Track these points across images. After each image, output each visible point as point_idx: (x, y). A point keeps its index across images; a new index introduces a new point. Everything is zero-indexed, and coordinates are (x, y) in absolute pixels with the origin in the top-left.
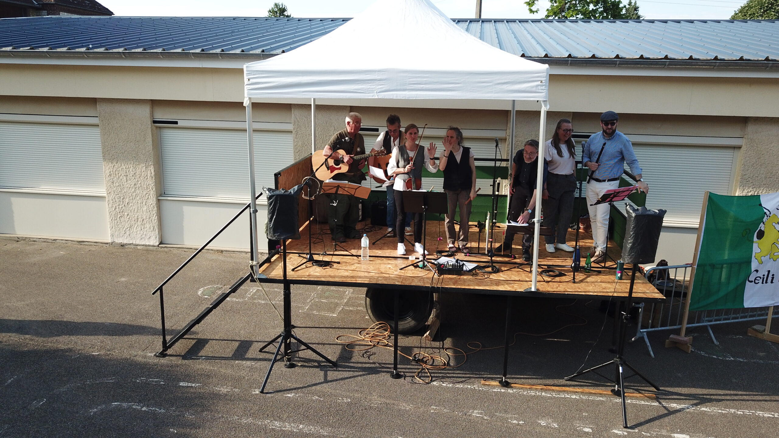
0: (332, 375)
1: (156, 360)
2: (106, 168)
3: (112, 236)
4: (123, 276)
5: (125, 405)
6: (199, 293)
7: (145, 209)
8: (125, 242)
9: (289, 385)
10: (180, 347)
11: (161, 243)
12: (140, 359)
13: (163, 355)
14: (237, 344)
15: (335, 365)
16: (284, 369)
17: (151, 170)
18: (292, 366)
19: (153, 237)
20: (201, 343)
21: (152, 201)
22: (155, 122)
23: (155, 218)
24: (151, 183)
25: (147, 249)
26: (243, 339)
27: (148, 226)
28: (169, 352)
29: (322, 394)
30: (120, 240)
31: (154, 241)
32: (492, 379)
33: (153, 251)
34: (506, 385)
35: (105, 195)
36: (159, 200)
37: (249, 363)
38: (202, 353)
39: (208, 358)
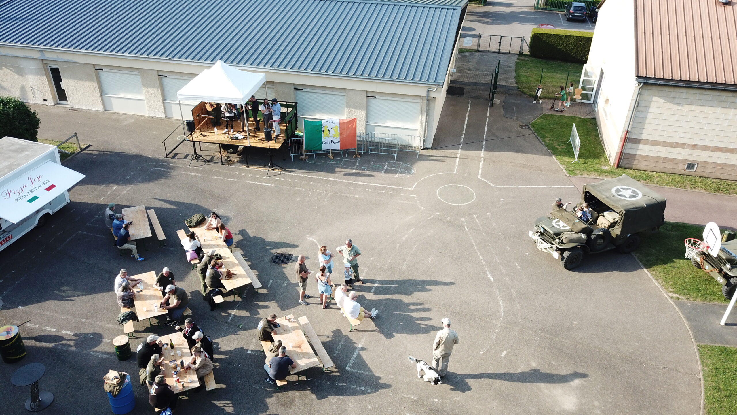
0: (207, 163)
1: (165, 159)
2: (144, 90)
3: (149, 114)
4: (154, 131)
5: (158, 169)
6: (177, 138)
7: (159, 105)
8: (153, 116)
9: (196, 166)
10: (171, 155)
11: (166, 117)
12: (161, 158)
13: (166, 157)
14: (185, 155)
15: (208, 161)
16: (196, 162)
17: (160, 92)
18: (198, 161)
19: (163, 115)
20: (176, 154)
21: (161, 102)
22: (159, 75)
23: (163, 108)
24: (160, 96)
25: (161, 119)
26: (187, 154)
27: (161, 111)
28: (168, 157)
29: (203, 168)
30: (151, 115)
31: (163, 116)
32: (244, 165)
33: (163, 120)
34: (248, 167)
35: (144, 99)
36: (163, 102)
37: (187, 160)
38: (176, 157)
39: (177, 158)
